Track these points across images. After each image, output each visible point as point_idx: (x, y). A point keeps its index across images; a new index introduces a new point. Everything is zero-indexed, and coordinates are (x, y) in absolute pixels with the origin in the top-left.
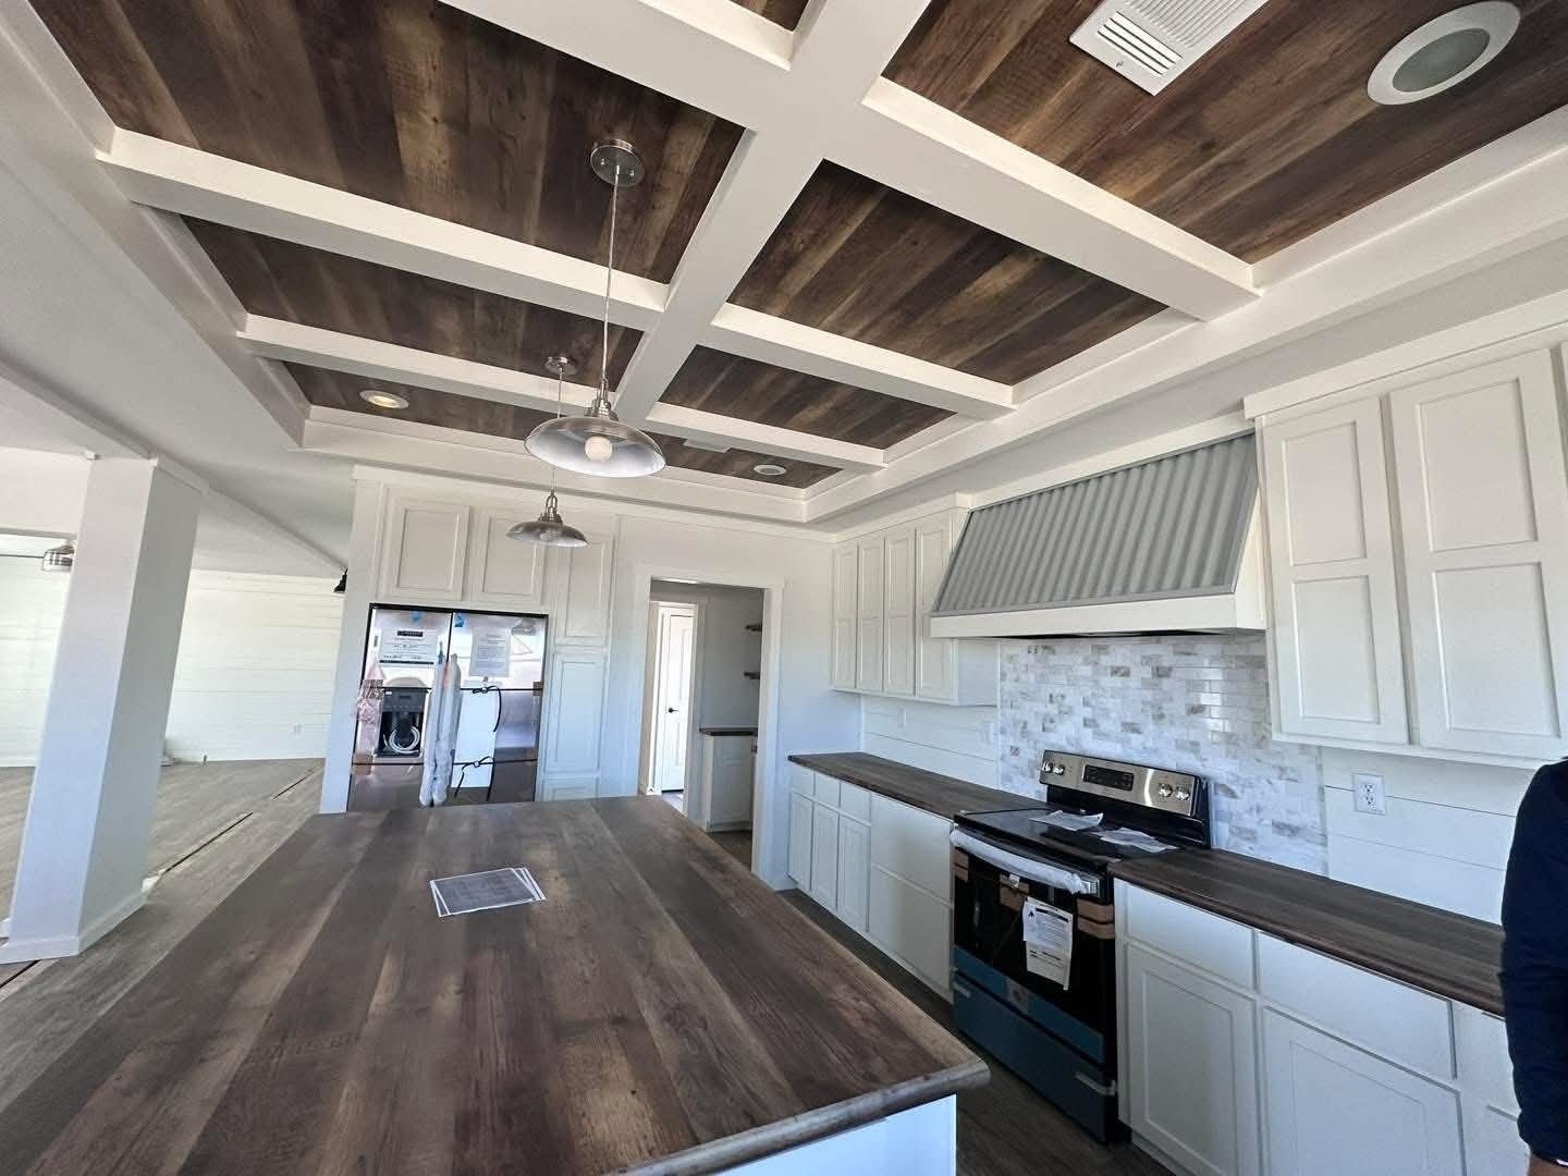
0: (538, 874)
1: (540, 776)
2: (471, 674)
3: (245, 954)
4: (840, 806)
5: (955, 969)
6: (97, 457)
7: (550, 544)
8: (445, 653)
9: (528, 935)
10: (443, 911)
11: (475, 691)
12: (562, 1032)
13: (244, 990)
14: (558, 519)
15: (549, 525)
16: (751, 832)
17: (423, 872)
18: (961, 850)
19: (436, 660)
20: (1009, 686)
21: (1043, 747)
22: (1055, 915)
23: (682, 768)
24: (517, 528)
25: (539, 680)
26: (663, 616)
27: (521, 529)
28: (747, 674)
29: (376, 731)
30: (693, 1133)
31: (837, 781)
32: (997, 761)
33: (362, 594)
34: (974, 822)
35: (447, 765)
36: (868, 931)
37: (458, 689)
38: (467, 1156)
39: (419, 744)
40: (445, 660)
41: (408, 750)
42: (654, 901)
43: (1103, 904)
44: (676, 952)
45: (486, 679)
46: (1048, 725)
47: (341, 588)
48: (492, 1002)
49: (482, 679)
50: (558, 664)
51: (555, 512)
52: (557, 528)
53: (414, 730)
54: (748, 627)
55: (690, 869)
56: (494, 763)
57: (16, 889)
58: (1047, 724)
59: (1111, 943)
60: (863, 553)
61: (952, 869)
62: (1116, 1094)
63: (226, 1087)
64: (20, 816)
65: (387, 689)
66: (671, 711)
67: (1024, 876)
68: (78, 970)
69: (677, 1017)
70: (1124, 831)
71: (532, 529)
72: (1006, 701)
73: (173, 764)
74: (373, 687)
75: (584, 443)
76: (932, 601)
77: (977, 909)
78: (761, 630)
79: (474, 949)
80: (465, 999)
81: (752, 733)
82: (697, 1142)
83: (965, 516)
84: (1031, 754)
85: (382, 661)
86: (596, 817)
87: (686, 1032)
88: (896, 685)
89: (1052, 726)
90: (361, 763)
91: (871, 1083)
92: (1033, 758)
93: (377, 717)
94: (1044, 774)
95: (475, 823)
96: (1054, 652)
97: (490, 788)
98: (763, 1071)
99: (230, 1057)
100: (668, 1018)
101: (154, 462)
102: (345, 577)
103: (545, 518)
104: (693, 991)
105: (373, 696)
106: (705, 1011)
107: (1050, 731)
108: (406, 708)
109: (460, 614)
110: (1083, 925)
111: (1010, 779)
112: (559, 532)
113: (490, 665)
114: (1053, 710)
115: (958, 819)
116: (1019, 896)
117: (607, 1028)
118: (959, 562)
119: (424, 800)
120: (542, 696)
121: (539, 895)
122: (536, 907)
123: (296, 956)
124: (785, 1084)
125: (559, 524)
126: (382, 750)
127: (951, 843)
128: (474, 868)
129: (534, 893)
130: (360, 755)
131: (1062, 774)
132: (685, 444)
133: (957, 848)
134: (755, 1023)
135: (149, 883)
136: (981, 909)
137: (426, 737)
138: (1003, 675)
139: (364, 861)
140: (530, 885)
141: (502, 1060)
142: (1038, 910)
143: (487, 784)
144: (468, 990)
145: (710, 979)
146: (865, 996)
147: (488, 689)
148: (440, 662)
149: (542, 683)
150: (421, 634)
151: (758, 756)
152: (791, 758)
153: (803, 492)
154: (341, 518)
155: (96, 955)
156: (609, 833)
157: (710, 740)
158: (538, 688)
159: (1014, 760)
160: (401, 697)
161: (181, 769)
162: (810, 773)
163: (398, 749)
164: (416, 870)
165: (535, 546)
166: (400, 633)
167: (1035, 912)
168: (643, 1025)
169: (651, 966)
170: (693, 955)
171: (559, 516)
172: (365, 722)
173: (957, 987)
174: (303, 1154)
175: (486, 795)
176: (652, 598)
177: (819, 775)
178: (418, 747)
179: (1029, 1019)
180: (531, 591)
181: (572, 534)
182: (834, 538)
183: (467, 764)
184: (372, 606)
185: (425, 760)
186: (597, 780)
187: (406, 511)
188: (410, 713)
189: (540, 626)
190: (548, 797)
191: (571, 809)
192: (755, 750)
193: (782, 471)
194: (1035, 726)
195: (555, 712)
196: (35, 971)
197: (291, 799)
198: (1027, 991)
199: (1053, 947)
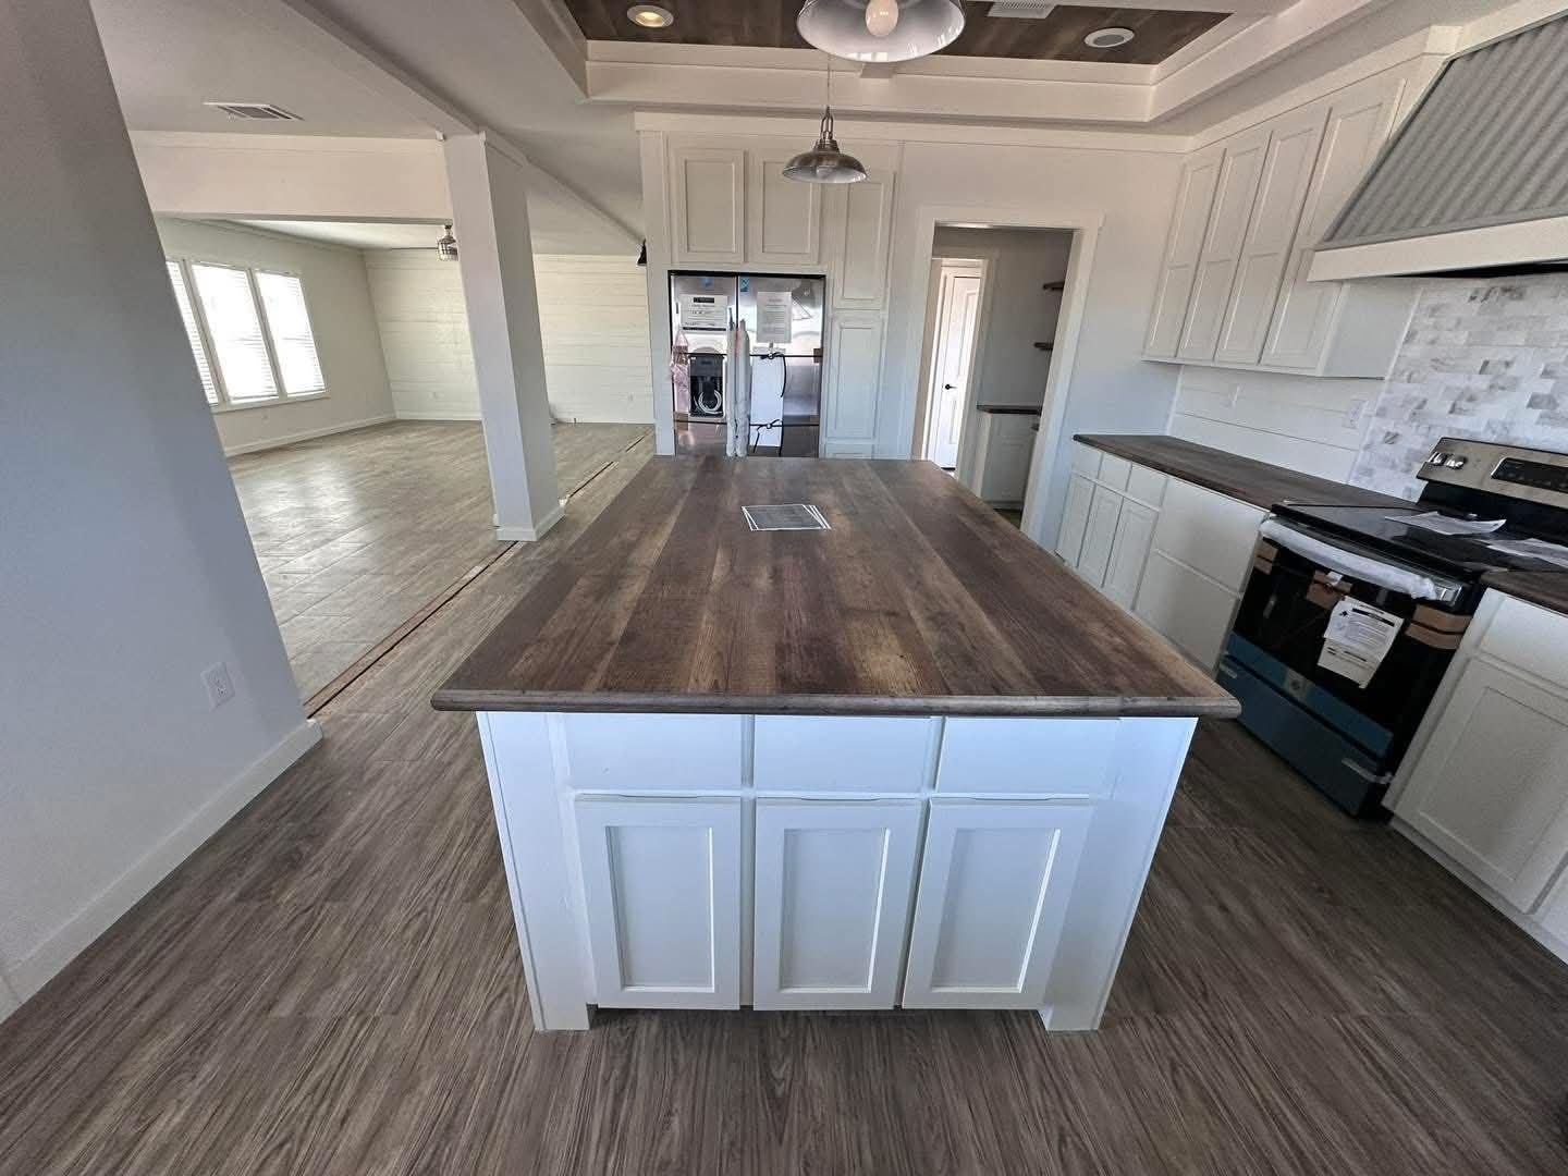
0: (823, 510)
1: (823, 440)
2: (758, 340)
3: (630, 536)
4: (1126, 490)
5: (1227, 653)
6: (445, 138)
7: (827, 181)
8: (734, 320)
9: (819, 551)
10: (754, 528)
11: (763, 357)
12: (846, 612)
13: (635, 555)
14: (834, 146)
15: (827, 157)
16: (1021, 512)
17: (736, 501)
18: (1271, 541)
19: (727, 326)
20: (1416, 351)
21: (1438, 435)
22: (1378, 618)
23: (956, 446)
24: (792, 163)
25: (818, 346)
26: (946, 278)
27: (796, 164)
28: (1037, 345)
29: (688, 393)
30: (948, 688)
31: (1126, 464)
32: (1358, 451)
33: (661, 263)
34: (1302, 514)
35: (745, 426)
36: (1133, 608)
37: (748, 355)
38: (786, 665)
39: (721, 407)
40: (736, 328)
41: (713, 411)
42: (922, 539)
43: (1455, 613)
44: (941, 577)
45: (771, 346)
46: (1464, 404)
47: (643, 261)
48: (794, 587)
49: (767, 345)
50: (836, 328)
51: (831, 138)
52: (832, 157)
53: (717, 393)
54: (1045, 287)
55: (958, 521)
56: (783, 426)
57: (494, 497)
58: (1463, 401)
59: (1446, 656)
60: (1230, 161)
61: (1252, 559)
62: (1388, 785)
63: (635, 604)
64: (482, 452)
65: (692, 355)
66: (948, 387)
67: (1350, 575)
68: (539, 549)
69: (939, 620)
70: (1533, 542)
71: (807, 163)
72: (1402, 373)
73: (557, 423)
74: (680, 353)
75: (864, 12)
76: (1325, 227)
77: (1272, 602)
78: (1062, 289)
79: (777, 555)
80: (775, 583)
81: (1037, 412)
82: (950, 693)
83: (1437, 66)
84: (1419, 441)
85: (684, 328)
86: (873, 475)
87: (947, 631)
88: (1236, 351)
89: (1469, 406)
90: (681, 421)
91: (1113, 690)
92: (1417, 447)
93: (687, 381)
94: (1428, 467)
95: (772, 471)
96: (1521, 296)
97: (781, 448)
98: (1010, 664)
99: (634, 589)
100: (931, 619)
101: (483, 136)
102: (644, 248)
103: (821, 146)
104: (957, 606)
105: (682, 362)
106: (962, 618)
107: (1462, 412)
108: (708, 373)
109: (745, 279)
110: (1412, 631)
111: (1369, 472)
112: (836, 164)
113: (775, 331)
114: (1480, 383)
115: (1277, 509)
116: (1334, 595)
117: (882, 618)
118: (1394, 157)
119: (729, 453)
120: (821, 362)
121: (825, 525)
122: (823, 534)
123: (661, 541)
124: (1029, 676)
125: (835, 152)
126: (695, 411)
127: (1260, 534)
128: (774, 502)
129: (819, 521)
130: (679, 414)
131: (1459, 468)
132: (992, 14)
133: (1265, 539)
134: (1009, 636)
135: (563, 503)
136: (1277, 604)
137: (726, 399)
138: (1411, 336)
139: (693, 489)
140: (818, 517)
141: (804, 620)
142: (1355, 610)
143: (778, 445)
144: (776, 575)
145: (969, 600)
146: (1120, 634)
147: (774, 355)
148: (731, 329)
149: (822, 350)
150: (712, 301)
151: (1039, 433)
152: (1078, 438)
153: (1154, 70)
154: (631, 184)
155: (547, 543)
156: (884, 488)
157: (988, 417)
158: (818, 355)
159: (1387, 449)
160: (704, 363)
161: (564, 427)
162: (1096, 453)
163: (706, 410)
164: (731, 500)
165: (810, 185)
166: (696, 300)
167: (1350, 612)
168: (911, 620)
169: (919, 584)
170: (954, 580)
171: (834, 142)
172: (679, 385)
173: (1222, 667)
174: (686, 643)
175: (778, 452)
176: (933, 255)
177: (1107, 456)
178: (721, 409)
179: (1302, 706)
180: (808, 250)
181: (850, 165)
182: (1189, 143)
183: (761, 426)
184: (670, 272)
185: (728, 419)
186: (873, 447)
187: (686, 162)
188: (712, 378)
189: (817, 285)
190: (829, 456)
191: (851, 466)
192: (1036, 428)
193: (1128, 36)
194: (1439, 407)
195: (834, 381)
196: (518, 546)
197: (636, 453)
198: (1309, 683)
199: (1363, 649)
